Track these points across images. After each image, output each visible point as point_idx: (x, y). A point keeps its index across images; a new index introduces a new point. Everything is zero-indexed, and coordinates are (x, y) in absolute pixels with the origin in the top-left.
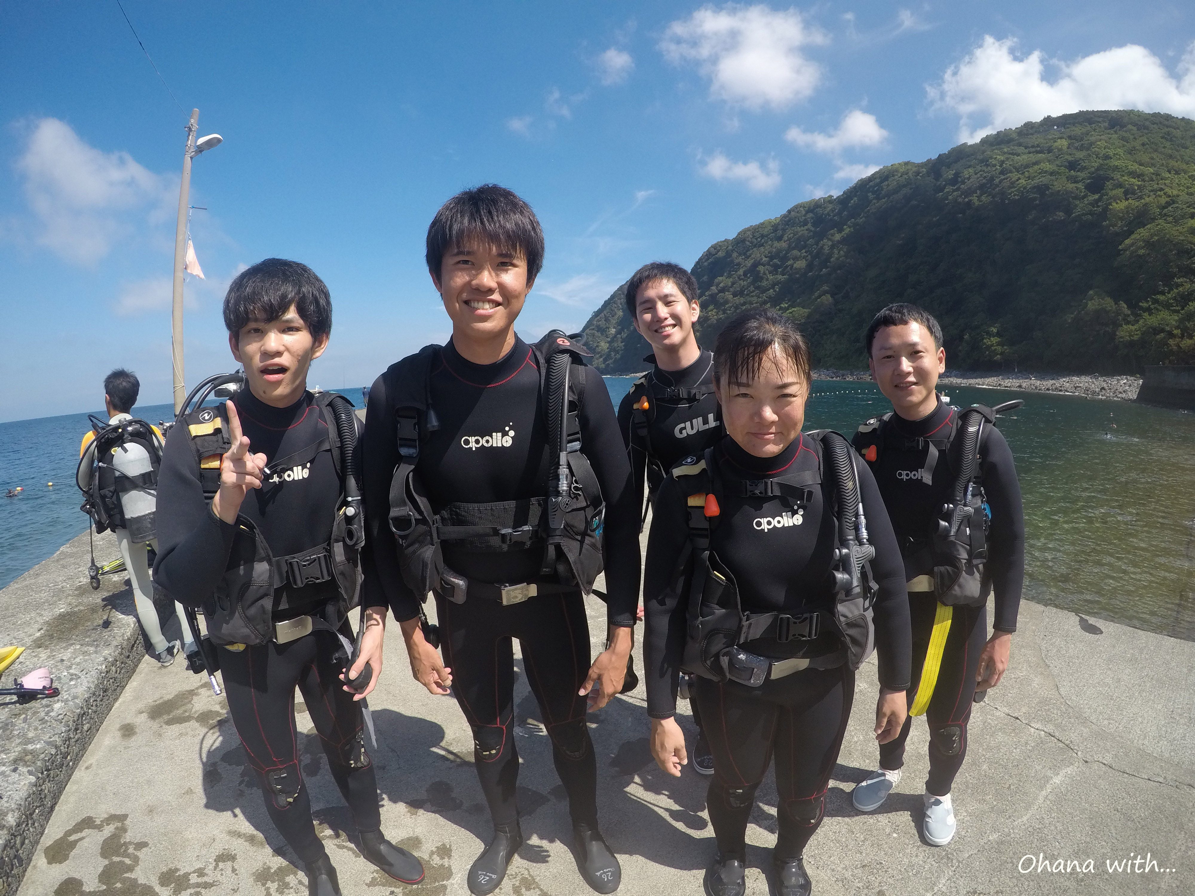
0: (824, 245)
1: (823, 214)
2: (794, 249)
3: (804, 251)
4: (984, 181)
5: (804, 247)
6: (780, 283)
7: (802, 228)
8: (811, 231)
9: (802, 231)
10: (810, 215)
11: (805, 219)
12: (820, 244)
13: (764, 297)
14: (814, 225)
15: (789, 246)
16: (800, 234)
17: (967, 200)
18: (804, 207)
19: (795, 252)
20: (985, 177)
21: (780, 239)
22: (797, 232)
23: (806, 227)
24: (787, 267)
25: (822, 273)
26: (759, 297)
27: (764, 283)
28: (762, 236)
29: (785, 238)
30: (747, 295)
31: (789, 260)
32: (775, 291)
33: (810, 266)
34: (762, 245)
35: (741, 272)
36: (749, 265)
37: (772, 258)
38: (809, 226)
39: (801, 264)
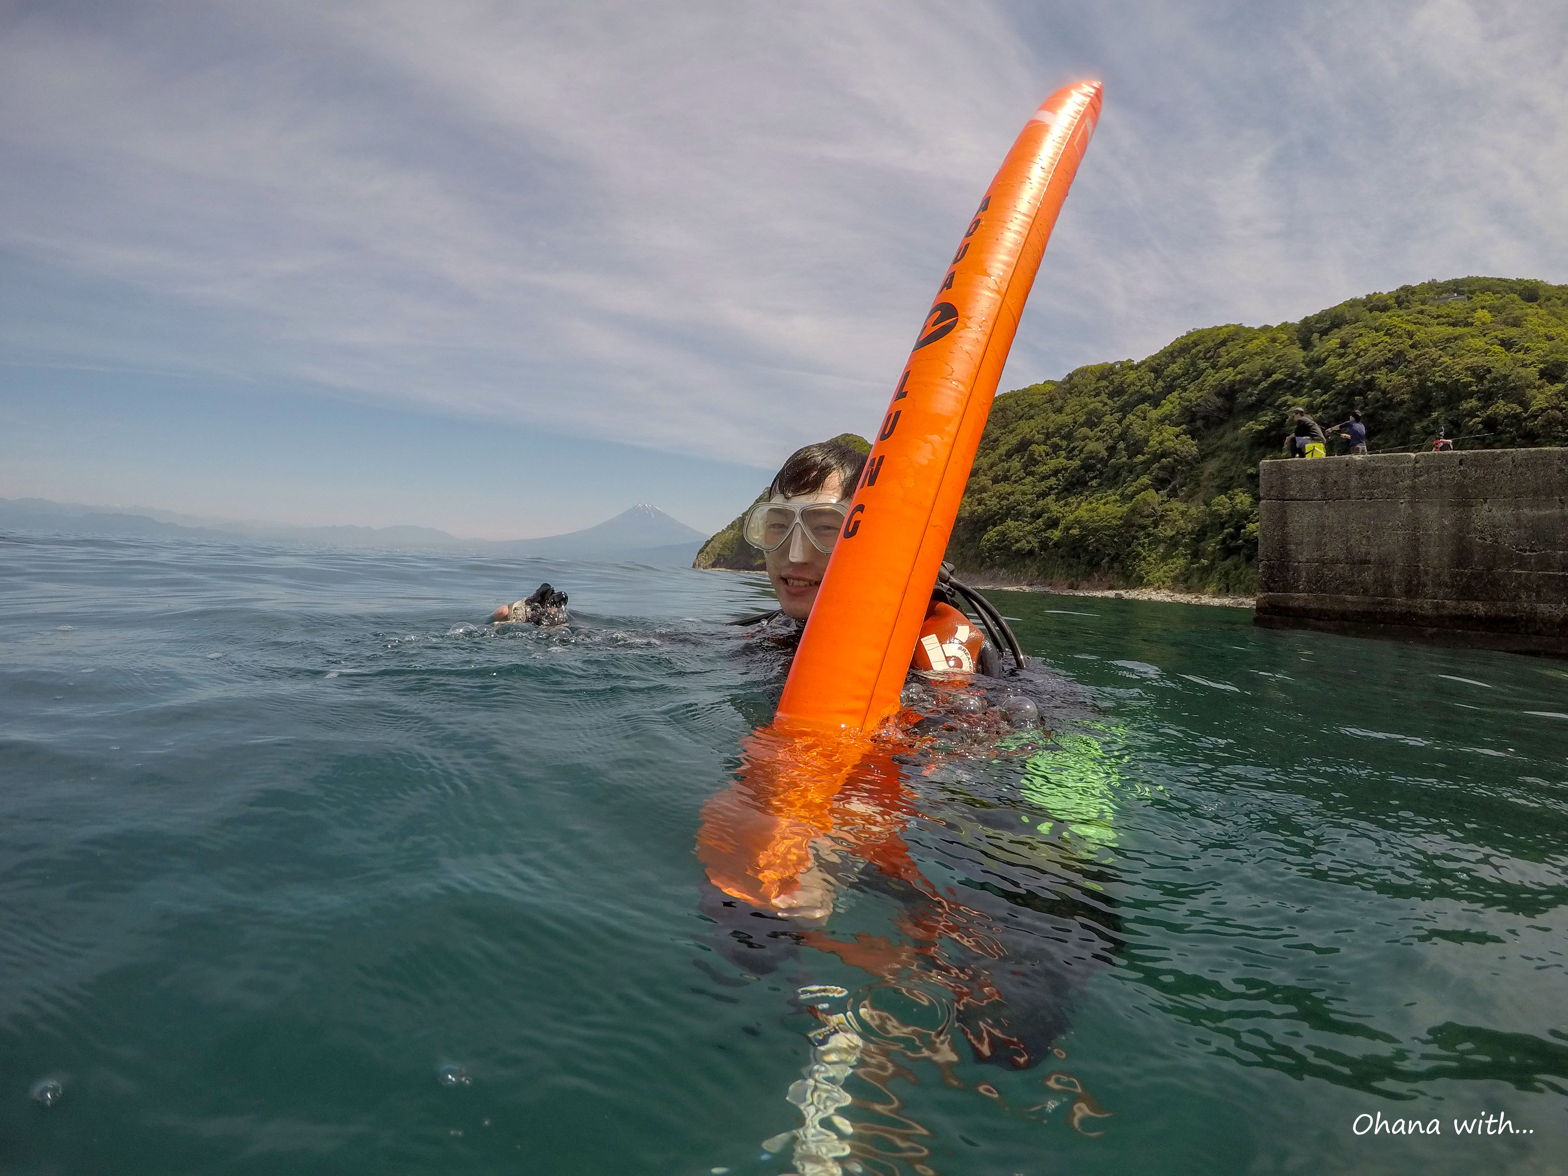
0: (1131, 424)
1: (1123, 382)
2: (1082, 425)
3: (1099, 429)
4: (1390, 355)
5: (1096, 425)
6: (1066, 469)
7: (1093, 399)
8: (1105, 404)
9: (1095, 404)
10: (1104, 383)
11: (1096, 388)
12: (1126, 422)
13: (1044, 485)
14: (1111, 396)
15: (1075, 423)
16: (1091, 406)
17: (1368, 377)
18: (1092, 372)
19: (1085, 430)
20: (1390, 351)
21: (1059, 411)
22: (1086, 405)
23: (1098, 398)
24: (1074, 448)
25: (1135, 460)
26: (1034, 486)
27: (1041, 469)
28: (1031, 406)
29: (1068, 410)
30: (1016, 482)
31: (1077, 439)
32: (1058, 480)
33: (1112, 450)
34: (1032, 417)
35: (1003, 450)
36: (1015, 442)
37: (1048, 436)
38: (1104, 397)
39: (1098, 447)
